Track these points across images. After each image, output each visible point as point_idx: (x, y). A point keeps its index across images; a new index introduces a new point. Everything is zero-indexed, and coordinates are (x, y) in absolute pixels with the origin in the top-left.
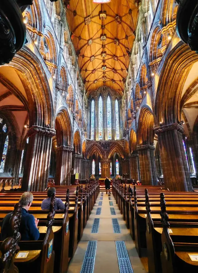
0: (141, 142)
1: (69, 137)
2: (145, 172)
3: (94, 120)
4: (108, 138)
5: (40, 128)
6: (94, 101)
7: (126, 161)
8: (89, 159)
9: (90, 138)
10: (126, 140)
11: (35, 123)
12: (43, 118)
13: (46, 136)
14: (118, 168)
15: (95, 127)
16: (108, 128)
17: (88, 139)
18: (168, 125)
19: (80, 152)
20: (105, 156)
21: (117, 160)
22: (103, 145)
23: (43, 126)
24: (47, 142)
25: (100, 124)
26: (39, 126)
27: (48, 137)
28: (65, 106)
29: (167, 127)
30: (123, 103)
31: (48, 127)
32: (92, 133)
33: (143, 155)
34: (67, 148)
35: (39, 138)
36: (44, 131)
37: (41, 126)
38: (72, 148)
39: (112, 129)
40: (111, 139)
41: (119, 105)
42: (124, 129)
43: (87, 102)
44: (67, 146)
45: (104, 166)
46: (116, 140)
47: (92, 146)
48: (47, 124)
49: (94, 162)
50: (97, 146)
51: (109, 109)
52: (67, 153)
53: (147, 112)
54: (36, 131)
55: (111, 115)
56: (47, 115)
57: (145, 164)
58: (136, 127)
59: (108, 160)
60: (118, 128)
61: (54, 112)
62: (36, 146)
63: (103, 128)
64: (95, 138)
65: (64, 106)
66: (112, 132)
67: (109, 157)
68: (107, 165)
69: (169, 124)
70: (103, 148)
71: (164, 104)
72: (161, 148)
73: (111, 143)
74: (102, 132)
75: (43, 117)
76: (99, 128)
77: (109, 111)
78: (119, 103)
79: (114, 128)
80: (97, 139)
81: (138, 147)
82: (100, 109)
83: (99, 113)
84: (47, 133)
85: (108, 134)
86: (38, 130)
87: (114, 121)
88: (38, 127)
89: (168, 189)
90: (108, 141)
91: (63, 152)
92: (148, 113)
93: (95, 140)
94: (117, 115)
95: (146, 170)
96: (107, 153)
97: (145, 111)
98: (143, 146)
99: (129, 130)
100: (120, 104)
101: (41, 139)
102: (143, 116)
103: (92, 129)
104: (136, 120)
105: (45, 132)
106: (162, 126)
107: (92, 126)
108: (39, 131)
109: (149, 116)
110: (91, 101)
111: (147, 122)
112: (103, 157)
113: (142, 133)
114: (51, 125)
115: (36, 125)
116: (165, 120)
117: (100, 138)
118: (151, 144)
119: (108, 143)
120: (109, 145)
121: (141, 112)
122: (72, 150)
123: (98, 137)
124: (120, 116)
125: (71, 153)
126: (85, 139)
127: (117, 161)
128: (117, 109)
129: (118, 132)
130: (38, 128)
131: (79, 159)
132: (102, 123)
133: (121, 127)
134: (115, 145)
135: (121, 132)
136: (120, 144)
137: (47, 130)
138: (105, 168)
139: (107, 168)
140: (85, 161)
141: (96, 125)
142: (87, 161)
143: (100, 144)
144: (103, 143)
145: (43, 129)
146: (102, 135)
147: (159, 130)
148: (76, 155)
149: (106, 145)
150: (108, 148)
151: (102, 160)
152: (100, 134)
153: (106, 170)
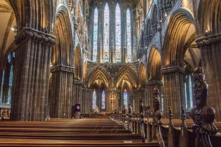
0: (168, 63)
1: (68, 52)
2: (172, 102)
3: (97, 36)
4: (117, 60)
5: (35, 31)
6: (98, 9)
7: (140, 90)
8: (90, 87)
9: (92, 59)
10: (142, 63)
11: (27, 24)
12: (39, 17)
13: (42, 45)
15: (99, 44)
16: (116, 47)
17: (90, 61)
18: (216, 35)
19: (80, 77)
20: (113, 84)
21: (125, 90)
22: (109, 70)
23: (39, 29)
24: (45, 53)
25: (105, 40)
26: (34, 29)
27: (45, 45)
28: (66, 6)
29: (215, 37)
30: (137, 13)
31: (46, 32)
32: (95, 53)
33: (169, 81)
34: (66, 68)
35: (33, 47)
36: (40, 36)
37: (35, 29)
38: (73, 69)
39: (122, 48)
40: (120, 61)
41: (131, 16)
43: (88, 10)
44: (66, 65)
45: (110, 96)
46: (127, 62)
47: (95, 71)
48: (44, 27)
49: (94, 93)
50: (101, 70)
51: (118, 20)
52: (66, 76)
53: (179, 21)
54: (29, 36)
55: (120, 30)
56: (44, 13)
57: (172, 92)
58: (161, 42)
59: (115, 89)
60: (130, 47)
61: (54, 10)
62: (29, 58)
63: (110, 46)
64: (99, 59)
65: (64, 6)
66: (122, 52)
67: (117, 85)
68: (115, 96)
69: (218, 33)
70: (109, 73)
71: (213, 5)
73: (120, 66)
74: (108, 51)
75: (38, 15)
76: (104, 47)
77: (118, 23)
78: (131, 13)
79: (125, 47)
80: (102, 61)
81: (164, 70)
82: (107, 20)
83: (105, 26)
84: (44, 40)
85: (116, 55)
86: (31, 34)
87: (125, 38)
88: (32, 30)
90: (116, 65)
91: (61, 73)
92: (181, 22)
93: (99, 62)
94: (129, 29)
95: (173, 99)
96: (115, 80)
97: (177, 19)
98: (170, 67)
99: (148, 48)
100: (134, 14)
101: (36, 48)
102: (174, 26)
103: (95, 47)
104: (161, 34)
105: (42, 38)
106: (208, 37)
107: (95, 43)
108: (34, 36)
110: (94, 8)
111: (177, 34)
112: (109, 85)
113: (170, 50)
114: (50, 29)
115: (28, 26)
116: (213, 27)
117: (105, 59)
118: (180, 66)
119: (116, 67)
120: (118, 69)
121: (171, 20)
122: (73, 71)
123: (103, 59)
124: (134, 31)
125: (71, 74)
126: (85, 60)
127: (126, 92)
128: (128, 21)
129: (129, 52)
130: (33, 32)
131: (79, 86)
132: (108, 39)
133: (134, 45)
134: (126, 69)
135: (134, 52)
136: (133, 69)
137: (44, 36)
138: (111, 100)
139: (115, 100)
140: (85, 90)
141: (100, 42)
142: (88, 90)
143: (106, 68)
144: (110, 66)
145: (39, 33)
146: (108, 55)
147: (204, 42)
148: (75, 80)
149: (114, 69)
150: (116, 73)
151: (108, 89)
152: (106, 55)
153: (113, 102)
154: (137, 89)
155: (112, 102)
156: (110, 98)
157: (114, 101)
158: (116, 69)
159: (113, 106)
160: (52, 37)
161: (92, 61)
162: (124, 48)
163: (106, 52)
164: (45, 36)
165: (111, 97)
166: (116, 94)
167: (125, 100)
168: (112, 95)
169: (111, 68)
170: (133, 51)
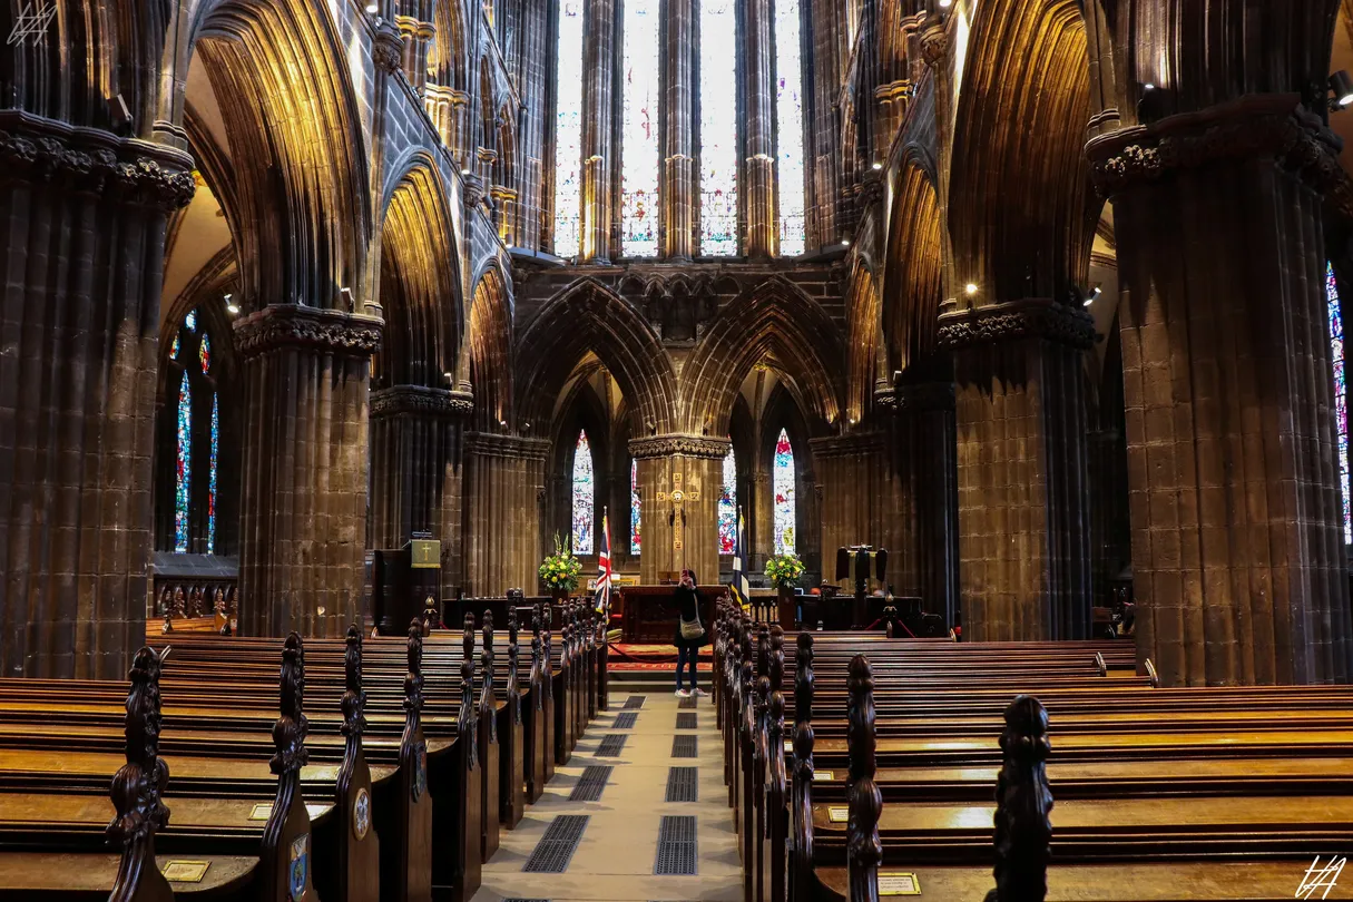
2: (999, 533)
5: (49, 131)
7: (853, 442)
8: (537, 423)
9: (545, 241)
10: (860, 260)
13: (104, 209)
14: (792, 503)
15: (588, 142)
17: (529, 252)
18: (1207, 112)
19: (448, 366)
20: (680, 402)
21: (783, 436)
22: (655, 308)
23: (78, 115)
25: (633, 115)
26: (41, 119)
27: (124, 213)
29: (1198, 126)
31: (125, 129)
32: (566, 203)
34: (326, 319)
35: (45, 227)
36: (81, 161)
37: (54, 114)
38: (370, 325)
39: (745, 163)
40: (730, 248)
42: (849, 167)
44: (323, 305)
45: (664, 481)
52: (329, 375)
54: (9, 160)
63: (661, 149)
68: (695, 481)
69: (1217, 100)
70: (657, 329)
72: (1138, 320)
73: (726, 283)
74: (651, 187)
75: (69, 26)
79: (763, 156)
81: (955, 320)
83: (630, 22)
85: (705, 211)
86: (25, 148)
88: (29, 125)
89: (1150, 666)
90: (702, 273)
91: (293, 356)
98: (992, 306)
99: (885, 171)
103: (568, 163)
105: (95, 173)
106: (1158, 125)
108: (43, 159)
109: (1055, 33)
111: (1033, 89)
112: (658, 407)
114: (151, 108)
115: (7, 102)
119: (703, 291)
120: (712, 303)
122: (367, 338)
123: (614, 235)
126: (495, 250)
127: (785, 448)
130: (33, 137)
133: (817, 145)
134: (769, 302)
135: (819, 189)
136: (812, 298)
137: (108, 157)
138: (672, 504)
139: (694, 504)
140: (505, 441)
141: (594, 126)
142: (522, 443)
143: (631, 299)
144: (660, 285)
145: (75, 142)
146: (655, 211)
147: (1132, 158)
148: (418, 387)
149: (688, 301)
150: (700, 327)
151: (653, 432)
152: (635, 209)
153: (678, 520)
154: (837, 431)
155: (672, 518)
156: (659, 493)
157: (689, 510)
158: (702, 303)
159: (677, 541)
160: (164, 159)
161: (541, 255)
162: (756, 163)
163: (640, 193)
164: (113, 157)
165: (672, 488)
166: (698, 467)
167: (780, 497)
168: (678, 475)
169: (667, 293)
170: (817, 178)
